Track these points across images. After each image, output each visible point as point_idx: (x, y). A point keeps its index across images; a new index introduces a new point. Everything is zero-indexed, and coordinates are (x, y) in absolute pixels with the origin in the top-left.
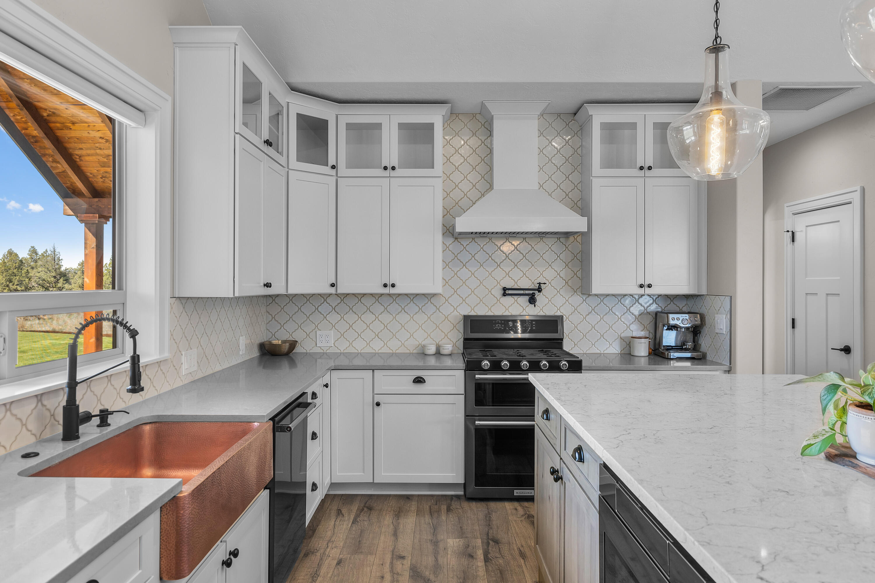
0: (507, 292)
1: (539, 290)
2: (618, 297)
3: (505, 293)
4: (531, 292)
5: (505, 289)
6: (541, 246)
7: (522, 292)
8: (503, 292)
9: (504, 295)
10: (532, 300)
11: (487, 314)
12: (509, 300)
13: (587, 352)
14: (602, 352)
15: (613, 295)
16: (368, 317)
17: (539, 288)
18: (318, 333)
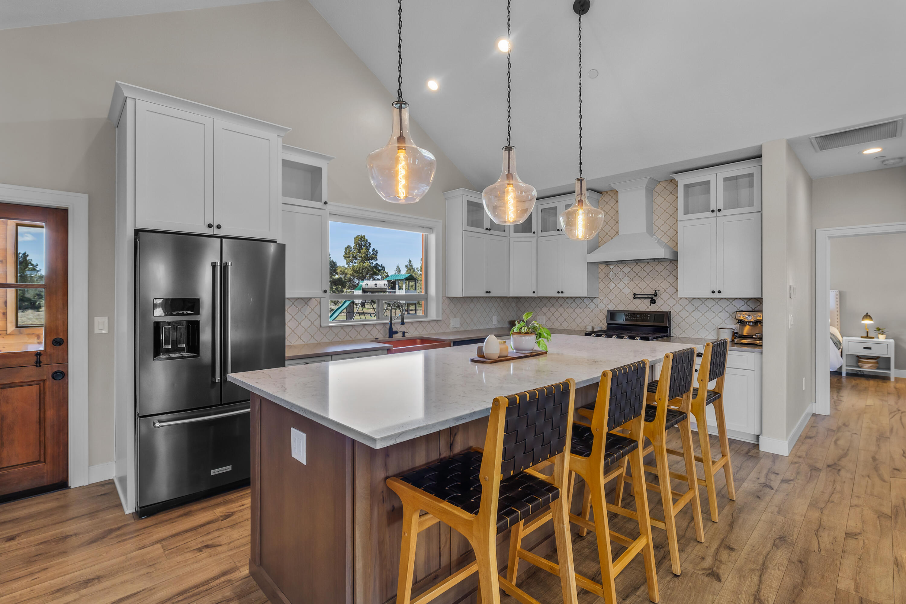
0: (636, 296)
1: (656, 295)
2: (716, 300)
3: (634, 297)
4: (650, 296)
5: (635, 295)
6: (659, 267)
7: (646, 296)
8: (633, 296)
9: (635, 298)
10: (653, 302)
11: (625, 310)
12: (638, 301)
13: (692, 337)
14: (703, 338)
15: (698, 298)
16: (561, 310)
17: (655, 294)
18: (538, 317)
